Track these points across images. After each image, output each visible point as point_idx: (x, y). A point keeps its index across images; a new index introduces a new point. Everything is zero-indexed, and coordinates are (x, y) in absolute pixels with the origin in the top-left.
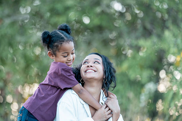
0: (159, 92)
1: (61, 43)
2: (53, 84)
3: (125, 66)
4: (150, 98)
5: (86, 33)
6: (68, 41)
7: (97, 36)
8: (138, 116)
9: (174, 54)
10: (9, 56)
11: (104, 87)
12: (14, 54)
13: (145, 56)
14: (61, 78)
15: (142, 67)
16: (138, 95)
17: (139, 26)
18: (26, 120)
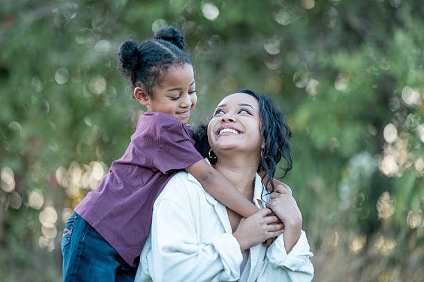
0: (384, 175)
1: (166, 68)
2: (143, 162)
4: (362, 190)
5: (210, 43)
6: (181, 62)
7: (235, 48)
8: (336, 233)
10: (34, 99)
11: (263, 169)
12: (44, 95)
14: (160, 148)
15: (342, 119)
16: (334, 182)
17: (333, 24)
18: (80, 243)
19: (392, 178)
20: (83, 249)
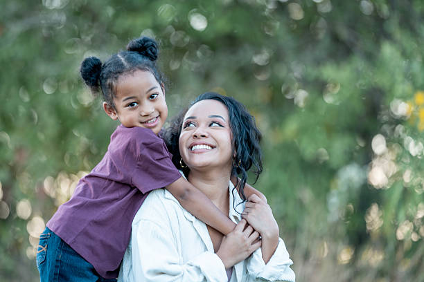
0: (373, 186)
3: (291, 126)
4: (350, 201)
5: (199, 53)
7: (224, 59)
8: (325, 245)
9: (405, 98)
10: (22, 110)
12: (32, 105)
13: (338, 104)
14: (139, 165)
15: (331, 130)
16: (322, 194)
17: (322, 35)
18: (57, 261)
19: (380, 189)
20: (61, 266)
